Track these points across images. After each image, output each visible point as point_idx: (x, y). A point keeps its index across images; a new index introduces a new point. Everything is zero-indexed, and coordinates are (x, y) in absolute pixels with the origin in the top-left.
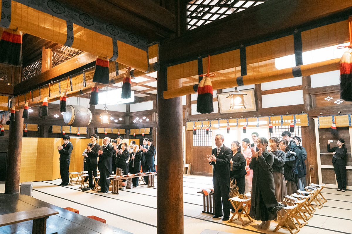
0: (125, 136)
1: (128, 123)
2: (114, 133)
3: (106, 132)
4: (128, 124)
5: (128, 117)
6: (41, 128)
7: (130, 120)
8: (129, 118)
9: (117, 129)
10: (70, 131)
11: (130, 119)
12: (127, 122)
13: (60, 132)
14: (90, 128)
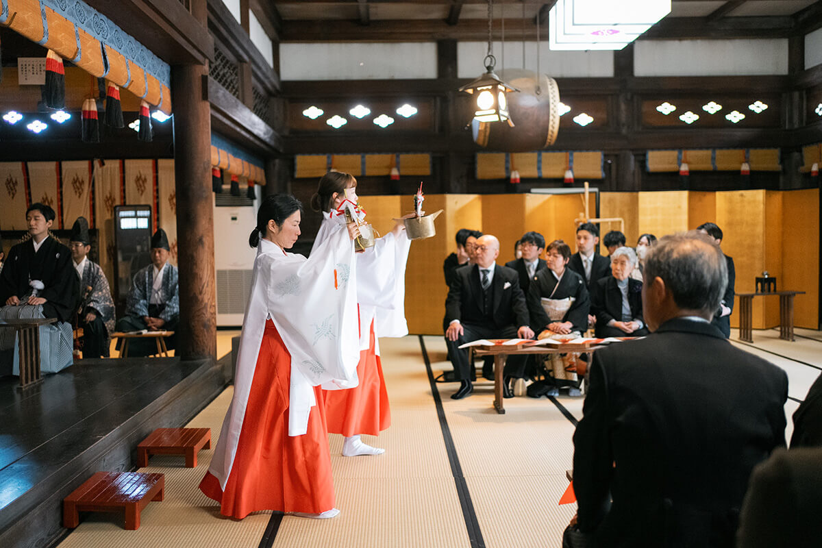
0: (781, 179)
1: (795, 121)
2: (721, 166)
3: (684, 168)
4: (796, 126)
5: (796, 94)
6: (439, 163)
7: (805, 107)
8: (801, 97)
9: (739, 153)
10: (539, 168)
11: (805, 103)
12: (791, 118)
13: (503, 174)
14: (616, 153)
